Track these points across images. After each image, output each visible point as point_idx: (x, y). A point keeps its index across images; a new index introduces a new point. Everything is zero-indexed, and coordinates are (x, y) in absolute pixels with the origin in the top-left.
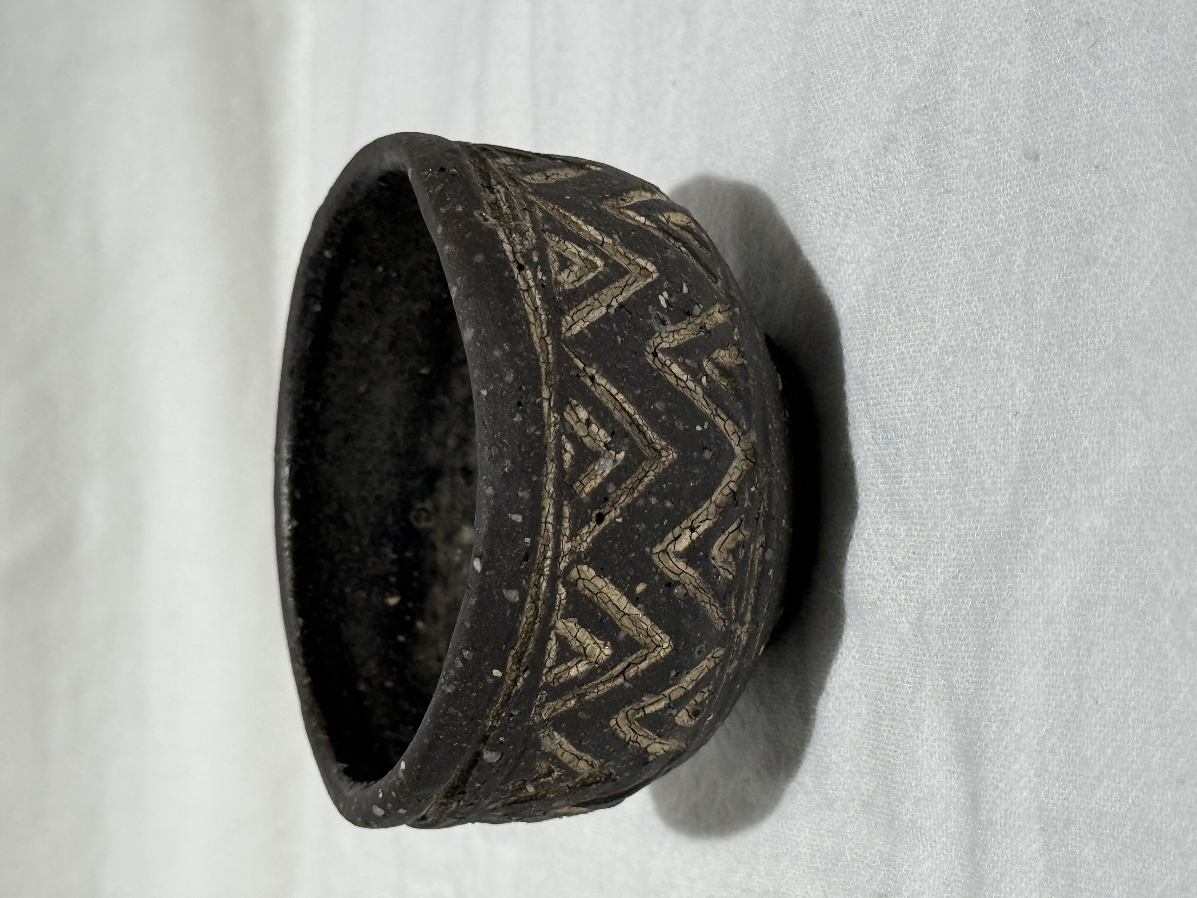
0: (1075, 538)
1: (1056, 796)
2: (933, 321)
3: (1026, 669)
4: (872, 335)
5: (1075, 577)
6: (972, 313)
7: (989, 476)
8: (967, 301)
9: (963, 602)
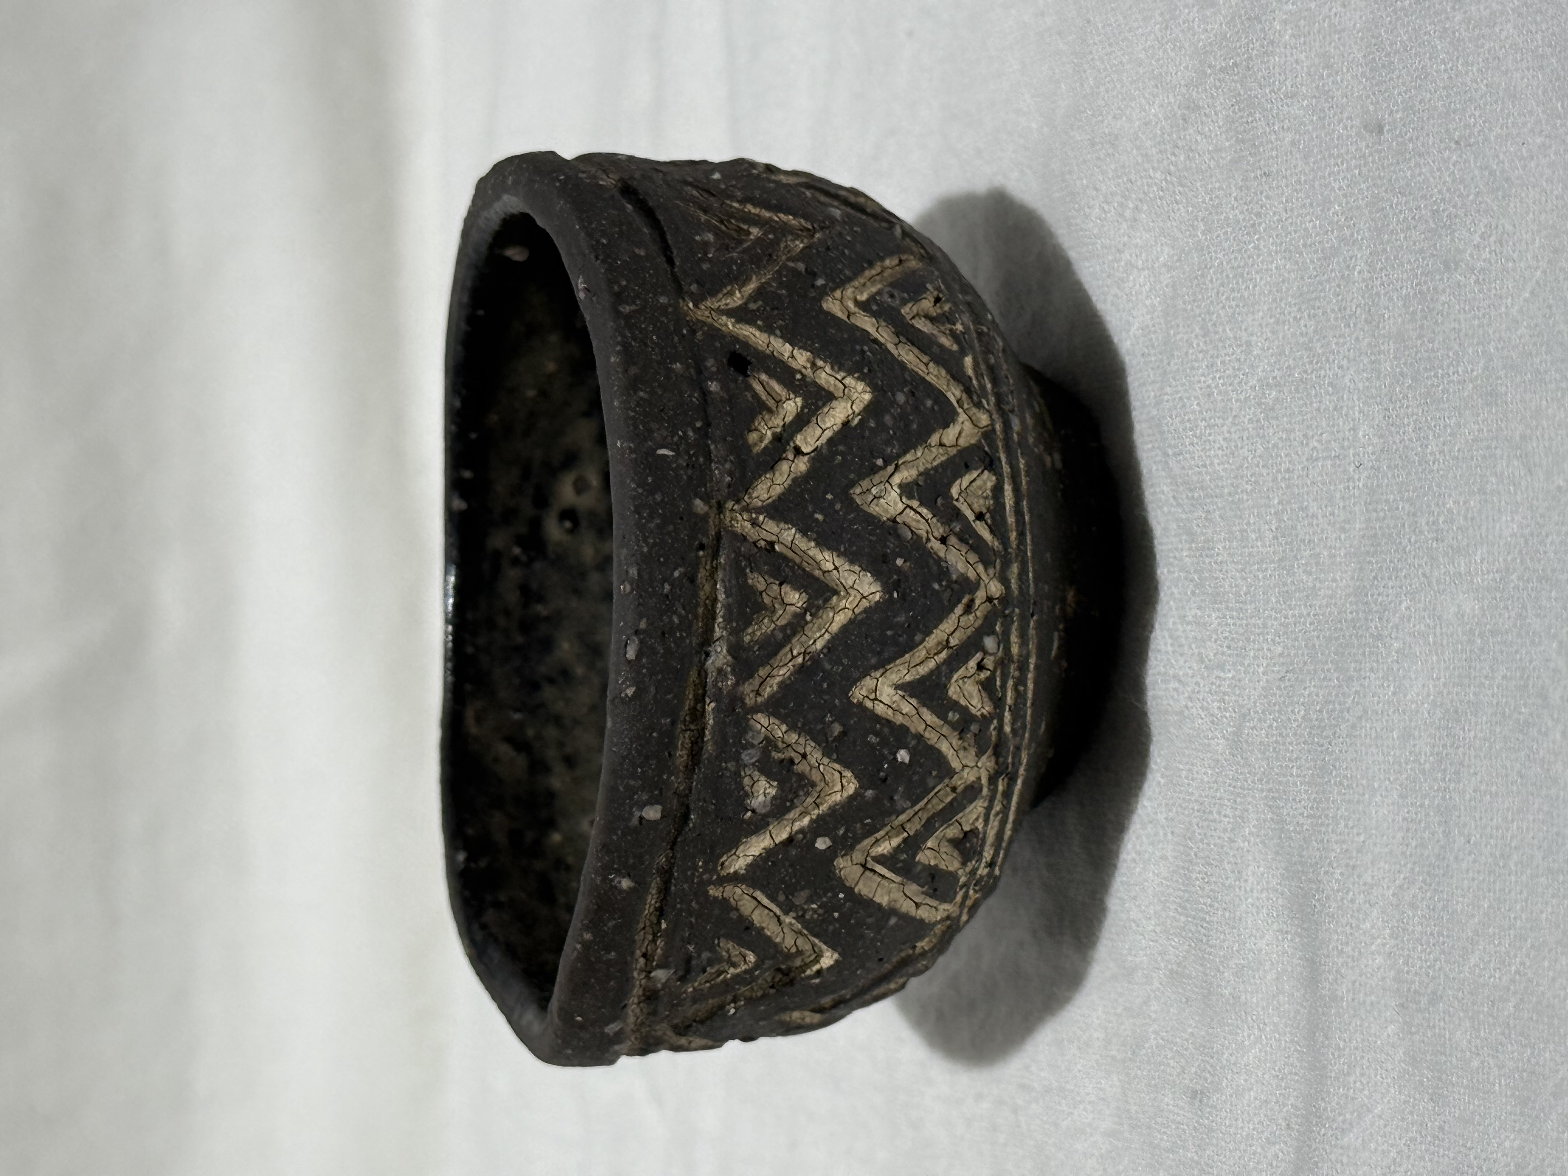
0: (1438, 627)
1: (1419, 964)
2: (1249, 344)
3: (1378, 799)
4: (1169, 364)
5: (1438, 679)
6: (1301, 334)
7: (1325, 547)
8: (1295, 318)
9: (1293, 711)
